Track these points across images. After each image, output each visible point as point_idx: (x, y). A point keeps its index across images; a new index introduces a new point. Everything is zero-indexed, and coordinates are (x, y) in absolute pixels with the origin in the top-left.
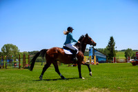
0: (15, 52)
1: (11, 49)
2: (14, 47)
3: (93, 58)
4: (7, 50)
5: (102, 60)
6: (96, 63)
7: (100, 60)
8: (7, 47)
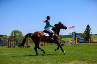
0: (20, 36)
1: (17, 34)
2: (19, 32)
3: (75, 40)
4: (14, 34)
5: (82, 41)
6: (77, 43)
7: (80, 41)
8: (15, 32)
